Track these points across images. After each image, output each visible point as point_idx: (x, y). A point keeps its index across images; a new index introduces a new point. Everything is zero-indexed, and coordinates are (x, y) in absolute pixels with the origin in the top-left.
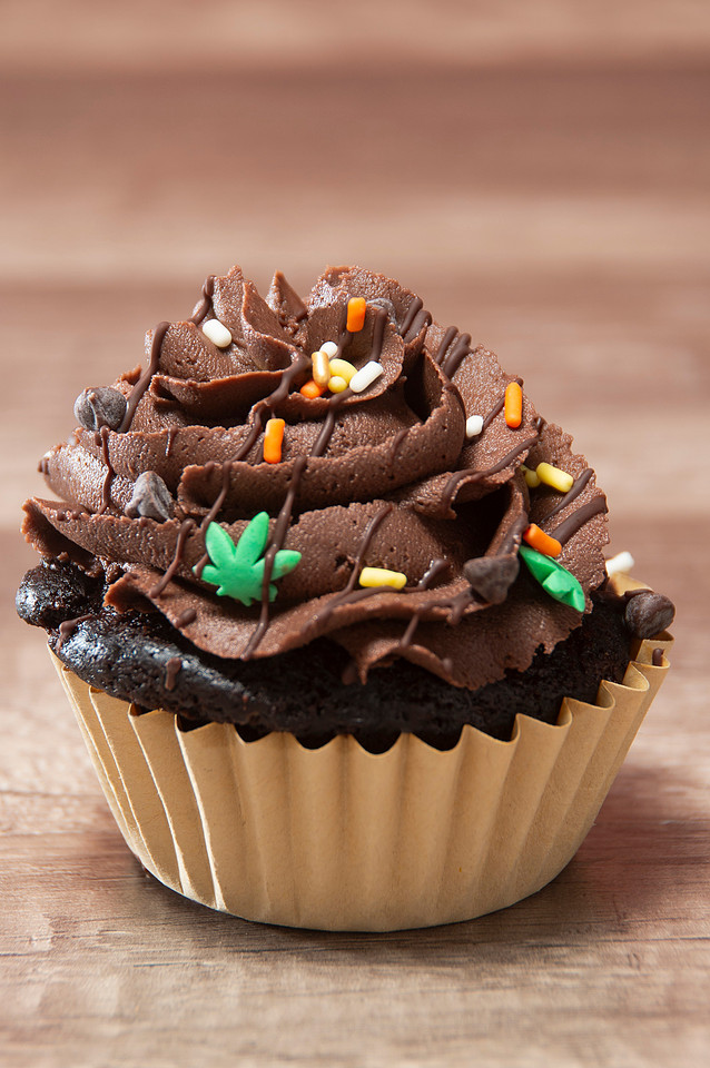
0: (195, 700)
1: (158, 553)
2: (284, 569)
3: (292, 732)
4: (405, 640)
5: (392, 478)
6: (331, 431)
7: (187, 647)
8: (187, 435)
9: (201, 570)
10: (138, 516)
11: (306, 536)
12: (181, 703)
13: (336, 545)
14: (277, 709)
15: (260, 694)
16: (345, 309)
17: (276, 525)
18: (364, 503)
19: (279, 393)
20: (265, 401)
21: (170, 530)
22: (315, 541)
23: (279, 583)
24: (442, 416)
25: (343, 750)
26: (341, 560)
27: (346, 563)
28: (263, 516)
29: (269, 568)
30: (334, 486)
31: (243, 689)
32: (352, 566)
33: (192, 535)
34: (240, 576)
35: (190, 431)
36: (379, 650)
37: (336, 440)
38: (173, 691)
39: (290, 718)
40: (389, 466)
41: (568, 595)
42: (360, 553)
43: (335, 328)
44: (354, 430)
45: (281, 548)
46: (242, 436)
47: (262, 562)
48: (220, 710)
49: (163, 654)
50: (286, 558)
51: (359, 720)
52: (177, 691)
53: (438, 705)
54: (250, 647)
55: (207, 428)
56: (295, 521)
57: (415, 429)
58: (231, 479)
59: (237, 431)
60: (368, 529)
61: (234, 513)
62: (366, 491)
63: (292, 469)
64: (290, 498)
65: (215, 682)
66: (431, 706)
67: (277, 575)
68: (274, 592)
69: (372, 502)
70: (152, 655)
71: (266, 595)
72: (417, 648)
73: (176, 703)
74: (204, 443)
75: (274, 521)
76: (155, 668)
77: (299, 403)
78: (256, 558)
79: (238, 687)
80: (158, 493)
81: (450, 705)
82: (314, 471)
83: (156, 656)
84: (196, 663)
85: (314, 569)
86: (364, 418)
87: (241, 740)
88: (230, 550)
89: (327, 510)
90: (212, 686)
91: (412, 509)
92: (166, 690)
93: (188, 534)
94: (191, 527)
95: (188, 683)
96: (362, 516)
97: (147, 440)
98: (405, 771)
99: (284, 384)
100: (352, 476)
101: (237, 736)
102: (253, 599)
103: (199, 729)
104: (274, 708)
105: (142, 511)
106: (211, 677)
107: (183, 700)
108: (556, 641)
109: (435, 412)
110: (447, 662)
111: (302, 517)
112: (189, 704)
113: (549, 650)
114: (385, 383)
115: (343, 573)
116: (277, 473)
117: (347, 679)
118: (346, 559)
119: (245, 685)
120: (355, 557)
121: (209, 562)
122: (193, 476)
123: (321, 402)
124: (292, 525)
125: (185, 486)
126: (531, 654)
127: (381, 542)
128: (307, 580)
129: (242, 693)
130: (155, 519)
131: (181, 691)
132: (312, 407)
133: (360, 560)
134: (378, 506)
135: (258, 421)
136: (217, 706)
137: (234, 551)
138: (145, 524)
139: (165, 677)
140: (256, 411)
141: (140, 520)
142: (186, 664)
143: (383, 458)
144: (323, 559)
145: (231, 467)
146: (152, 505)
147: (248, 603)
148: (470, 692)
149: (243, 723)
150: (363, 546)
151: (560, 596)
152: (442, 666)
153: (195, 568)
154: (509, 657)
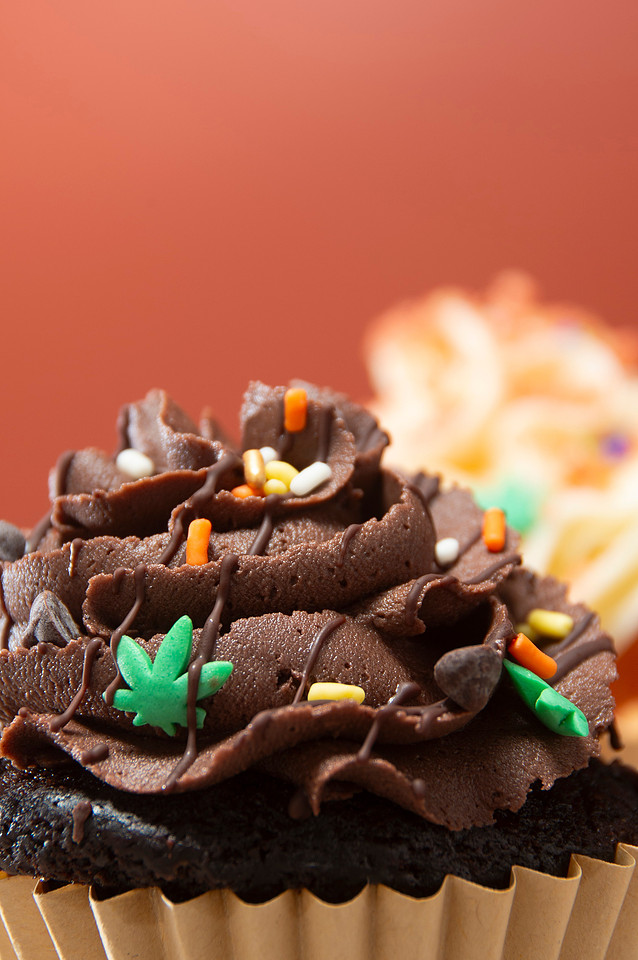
0: (111, 856)
1: (61, 687)
2: (213, 683)
3: (231, 885)
4: (363, 752)
5: (344, 584)
6: (268, 537)
7: (98, 790)
8: (94, 548)
9: (112, 695)
10: (36, 642)
11: (239, 646)
12: (92, 860)
13: (277, 656)
14: (211, 854)
15: (188, 838)
16: (282, 404)
17: (202, 635)
18: (310, 611)
19: (202, 492)
20: (186, 504)
21: (74, 652)
22: (251, 651)
23: (207, 703)
24: (403, 513)
25: (296, 911)
26: (284, 675)
27: (291, 680)
28: (185, 621)
29: (195, 682)
30: (274, 590)
31: (166, 833)
32: (297, 682)
33: (101, 655)
34: (158, 694)
35: (98, 543)
36: (333, 766)
37: (275, 546)
38: (82, 845)
39: (226, 866)
40: (340, 566)
41: (568, 717)
42: (306, 666)
43: (273, 432)
44: (297, 535)
45: (209, 659)
46: (161, 546)
47: (186, 675)
48: (140, 863)
49: (67, 802)
50: (214, 670)
51: (312, 864)
52: (87, 844)
53: (412, 849)
54: (174, 776)
55: (118, 539)
56: (226, 629)
57: (370, 524)
58: (146, 587)
59: (155, 539)
60: (317, 640)
61: (149, 627)
62: (313, 599)
63: (220, 570)
64: (219, 604)
65: (133, 827)
66: (404, 848)
67: (204, 692)
68: (202, 715)
69: (321, 613)
70: (55, 804)
71: (192, 719)
72: (380, 762)
73: (87, 862)
74: (115, 556)
75: (200, 631)
76: (58, 817)
77: (228, 503)
78: (178, 671)
79: (162, 831)
80: (59, 615)
81: (427, 850)
82: (246, 572)
83: (60, 804)
84: (108, 808)
85: (250, 686)
86: (309, 524)
87: (169, 904)
88: (146, 666)
89: (265, 616)
90: (129, 832)
91: (371, 625)
92: (74, 843)
93: (95, 654)
94: (99, 646)
95: (99, 831)
96: (308, 626)
97: (47, 561)
98: (374, 935)
99: (210, 482)
100: (294, 579)
101: (163, 898)
102: (176, 725)
103: (117, 897)
104: (206, 854)
105: (40, 636)
106: (127, 822)
107: (95, 856)
108: (556, 776)
109: (393, 510)
110: (418, 783)
111: (234, 625)
112: (101, 862)
113: (548, 785)
114: (334, 487)
115: (286, 691)
116: (202, 575)
117: (295, 810)
118: (290, 675)
119: (169, 829)
120: (302, 671)
121: (123, 684)
122: (101, 587)
123: (255, 502)
124: (222, 635)
125: (92, 603)
126: (525, 789)
127: (332, 654)
128: (243, 700)
129: (167, 837)
130: (55, 643)
131: (92, 843)
132: (243, 508)
133: (308, 674)
134: (329, 618)
135: (179, 526)
136: (135, 858)
137: (151, 668)
138: (44, 651)
139: (71, 827)
140: (176, 517)
141: (37, 647)
142: (96, 810)
143: (332, 556)
144: (260, 674)
145: (145, 571)
146: (51, 623)
147: (170, 732)
148: (452, 835)
149: (169, 878)
150: (310, 657)
151: (558, 718)
152: (412, 788)
153: (104, 694)
154: (498, 794)
